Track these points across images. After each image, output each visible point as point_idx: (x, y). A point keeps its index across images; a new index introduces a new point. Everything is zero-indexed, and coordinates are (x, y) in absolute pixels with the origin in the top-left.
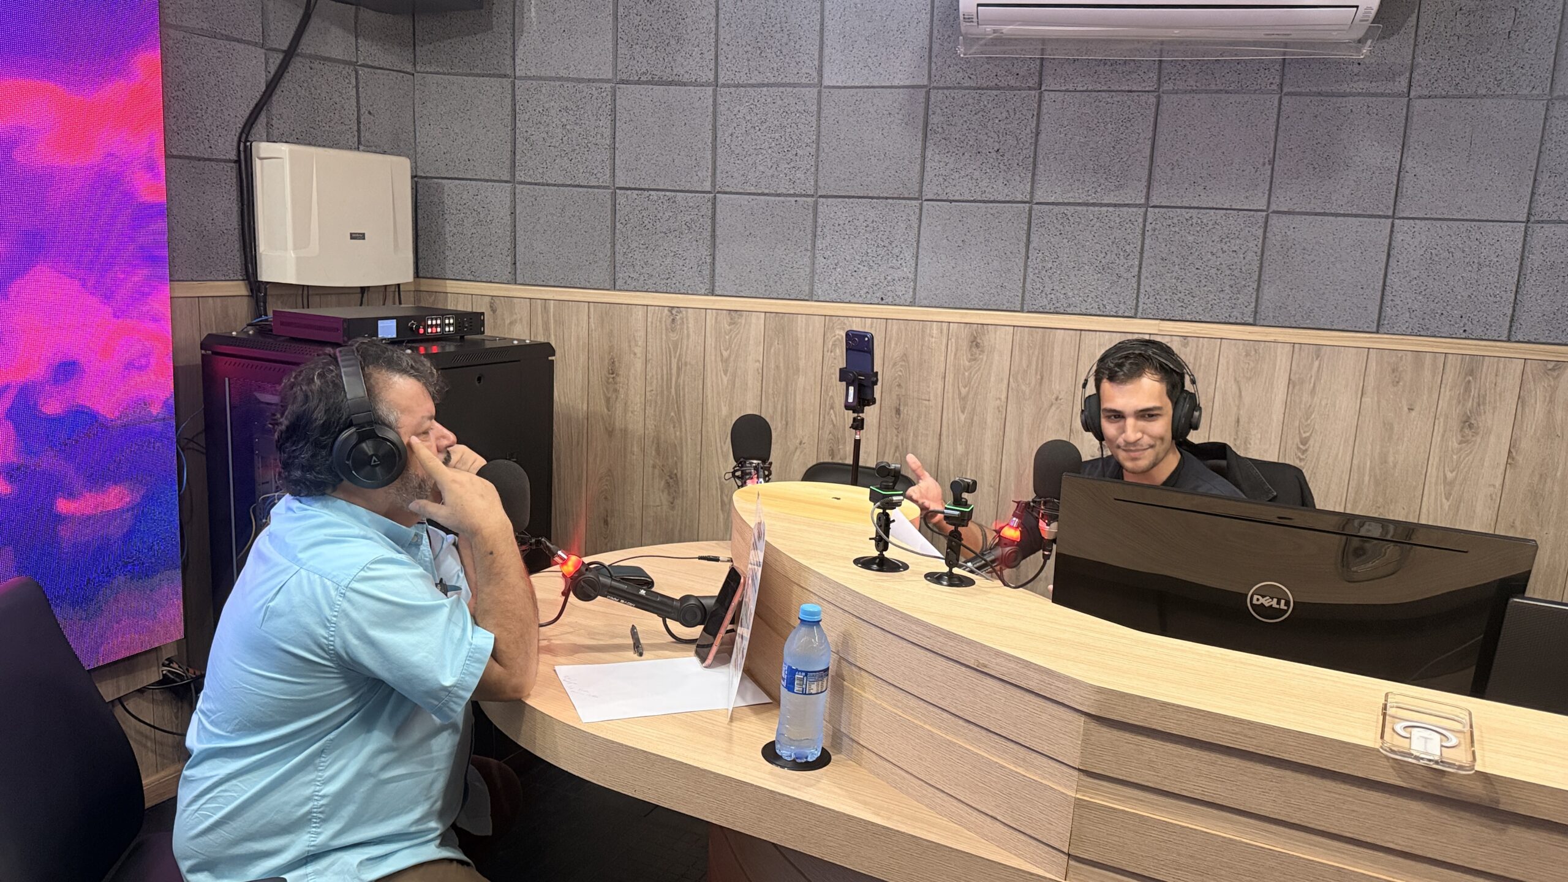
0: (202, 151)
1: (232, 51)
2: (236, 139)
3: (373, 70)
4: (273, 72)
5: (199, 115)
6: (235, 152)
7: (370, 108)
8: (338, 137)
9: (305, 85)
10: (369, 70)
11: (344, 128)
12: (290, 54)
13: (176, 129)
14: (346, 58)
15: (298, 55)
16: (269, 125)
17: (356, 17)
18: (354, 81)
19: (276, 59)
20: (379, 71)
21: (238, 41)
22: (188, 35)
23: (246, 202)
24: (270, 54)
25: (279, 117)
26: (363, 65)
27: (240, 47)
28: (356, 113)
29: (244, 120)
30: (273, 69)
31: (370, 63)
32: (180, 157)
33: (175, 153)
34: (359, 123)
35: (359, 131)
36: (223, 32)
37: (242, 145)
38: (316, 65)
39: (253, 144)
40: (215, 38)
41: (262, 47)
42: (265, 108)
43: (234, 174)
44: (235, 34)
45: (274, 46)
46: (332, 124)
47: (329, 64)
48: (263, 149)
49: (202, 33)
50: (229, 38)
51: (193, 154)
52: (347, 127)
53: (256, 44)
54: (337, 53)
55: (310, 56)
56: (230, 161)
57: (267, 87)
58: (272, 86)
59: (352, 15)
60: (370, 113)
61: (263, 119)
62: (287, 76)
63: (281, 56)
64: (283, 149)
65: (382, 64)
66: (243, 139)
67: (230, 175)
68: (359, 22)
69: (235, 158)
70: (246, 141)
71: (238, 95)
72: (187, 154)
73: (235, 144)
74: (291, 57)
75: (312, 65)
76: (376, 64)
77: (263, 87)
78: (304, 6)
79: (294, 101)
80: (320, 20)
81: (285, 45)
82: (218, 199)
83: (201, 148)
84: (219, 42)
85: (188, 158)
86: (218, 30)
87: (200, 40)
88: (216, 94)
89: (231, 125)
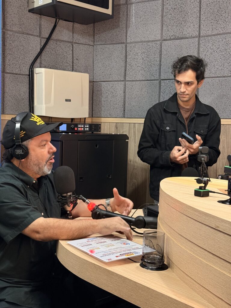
0: (17, 71)
1: (29, 38)
2: (29, 68)
4: (43, 45)
5: (17, 59)
6: (28, 72)
7: (77, 58)
8: (65, 67)
9: (54, 50)
10: (77, 44)
11: (68, 65)
12: (48, 39)
13: (9, 64)
14: (69, 40)
15: (52, 40)
16: (41, 63)
17: (73, 26)
18: (71, 48)
19: (44, 41)
20: (81, 45)
21: (32, 35)
22: (14, 33)
23: (31, 89)
24: (42, 39)
25: (44, 60)
26: (75, 43)
27: (31, 37)
28: (72, 59)
29: (32, 61)
30: (43, 44)
31: (77, 42)
32: (10, 73)
33: (8, 72)
34: (73, 63)
35: (73, 66)
36: (26, 32)
37: (31, 69)
38: (58, 43)
39: (34, 69)
40: (23, 34)
41: (40, 37)
42: (39, 57)
43: (28, 79)
44: (30, 33)
45: (43, 37)
46: (63, 63)
47: (63, 42)
48: (37, 70)
49: (19, 32)
50: (28, 34)
51: (14, 72)
53: (37, 36)
54: (66, 39)
55: (56, 40)
56: (27, 75)
57: (41, 50)
58: (42, 49)
59: (72, 26)
60: (77, 59)
61: (38, 61)
62: (47, 46)
63: (46, 40)
64: (43, 70)
65: (82, 42)
66: (31, 68)
67: (27, 79)
68: (74, 28)
69: (29, 74)
70: (32, 68)
71: (30, 53)
72: (12, 72)
73: (29, 69)
74: (49, 40)
75: (57, 43)
76: (80, 42)
77: (39, 50)
78: (54, 23)
79: (50, 55)
80: (60, 28)
81: (47, 36)
82: (22, 88)
83: (17, 70)
84: (25, 35)
85: (13, 73)
86: (24, 31)
87: (18, 35)
88: (23, 52)
89: (28, 63)
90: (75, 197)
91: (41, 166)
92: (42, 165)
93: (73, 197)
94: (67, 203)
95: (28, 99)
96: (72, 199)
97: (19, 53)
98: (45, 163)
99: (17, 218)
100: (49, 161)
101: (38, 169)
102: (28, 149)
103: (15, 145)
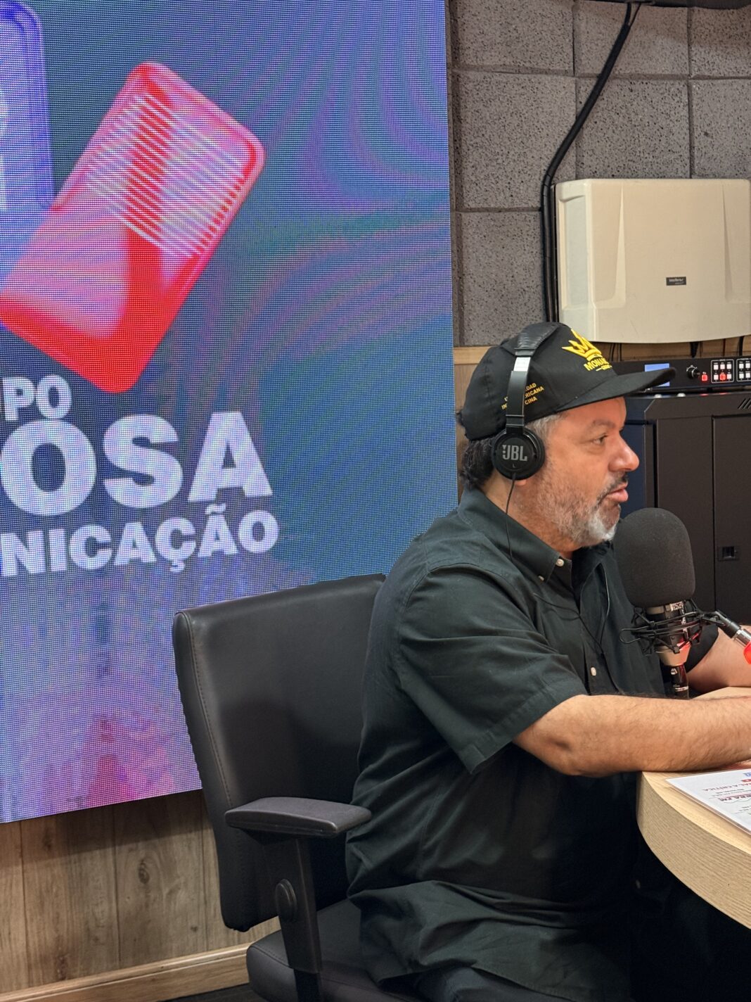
0: (501, 201)
1: (537, 85)
2: (540, 184)
3: (710, 82)
4: (584, 101)
5: (500, 161)
6: (538, 198)
7: (707, 129)
8: (664, 168)
9: (623, 111)
10: (706, 82)
11: (673, 157)
12: (603, 79)
13: (474, 179)
14: (676, 72)
15: (615, 78)
16: (579, 164)
17: (689, 20)
18: (685, 99)
19: (588, 87)
20: (719, 81)
21: (546, 72)
22: (489, 75)
23: (548, 255)
24: (583, 81)
25: (590, 153)
26: (698, 78)
27: (544, 78)
28: (687, 137)
29: (549, 161)
30: (584, 99)
31: (707, 73)
32: (479, 210)
33: (473, 205)
34: (691, 147)
35: (691, 158)
36: (528, 65)
37: (546, 189)
38: (638, 86)
39: (557, 186)
40: (519, 72)
41: (573, 76)
42: (574, 144)
43: (538, 223)
44: (542, 65)
45: (586, 72)
46: (657, 154)
47: (655, 82)
48: (566, 189)
49: (505, 70)
50: (534, 71)
51: (492, 206)
52: (676, 155)
53: (566, 73)
54: (664, 67)
55: (631, 76)
56: (533, 209)
57: (578, 118)
58: (582, 117)
59: (684, 19)
60: (706, 134)
61: (571, 156)
62: (600, 103)
63: (594, 82)
64: (585, 186)
65: (723, 72)
66: (547, 183)
67: (532, 225)
68: (693, 26)
69: (539, 205)
70: (550, 185)
71: (544, 134)
72: (486, 206)
73: (539, 189)
74: (605, 81)
75: (633, 87)
76: (715, 73)
77: (572, 120)
78: (623, 19)
79: (610, 132)
80: (643, 32)
81: (598, 68)
82: (519, 253)
83: (501, 198)
84: (522, 77)
85: (487, 210)
86: (522, 63)
87: (503, 78)
88: (519, 135)
89: (535, 168)
90: (695, 620)
91: (580, 511)
92: (586, 506)
93: (687, 617)
94: (667, 641)
95: (540, 289)
96: (685, 626)
97: (506, 140)
98: (595, 502)
99: (499, 690)
100: (609, 496)
101: (571, 520)
102: (546, 445)
103: (503, 427)
